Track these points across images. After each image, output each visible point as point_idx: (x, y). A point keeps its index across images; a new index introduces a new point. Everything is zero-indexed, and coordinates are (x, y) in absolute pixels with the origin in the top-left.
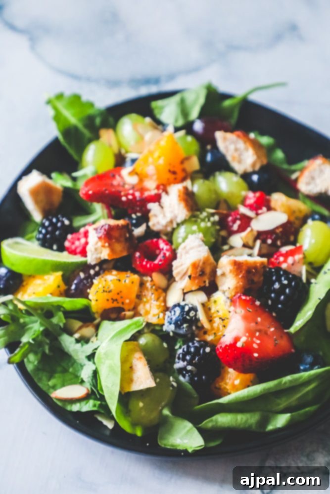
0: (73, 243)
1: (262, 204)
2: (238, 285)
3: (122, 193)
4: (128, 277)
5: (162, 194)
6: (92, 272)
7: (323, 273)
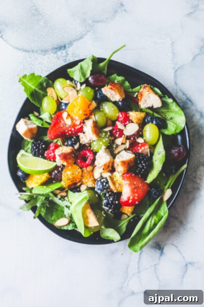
0: (48, 155)
1: (126, 120)
2: (125, 169)
3: (66, 131)
4: (76, 171)
5: (83, 125)
6: (60, 169)
7: (157, 153)
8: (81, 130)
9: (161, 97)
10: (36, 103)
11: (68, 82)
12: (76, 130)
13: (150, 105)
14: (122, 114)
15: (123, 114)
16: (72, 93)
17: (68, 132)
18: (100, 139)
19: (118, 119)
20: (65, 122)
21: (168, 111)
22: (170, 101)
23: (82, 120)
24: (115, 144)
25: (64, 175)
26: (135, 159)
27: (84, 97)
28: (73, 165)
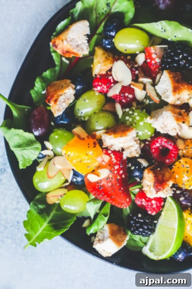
0: (154, 209)
2: (187, 88)
3: (119, 178)
4: (183, 166)
5: (111, 150)
6: (178, 192)
7: (164, 32)
8: (118, 154)
9: (73, 21)
10: (71, 222)
11: (39, 169)
12: (118, 162)
13: (85, 40)
14: (96, 87)
15: (96, 83)
16: (58, 164)
17: (121, 175)
18: (134, 125)
19: (105, 94)
20: (104, 179)
21: (96, 9)
22: (79, 6)
23: (103, 151)
24: (145, 101)
25: (189, 186)
26: (172, 70)
27: (66, 146)
28: (172, 171)
